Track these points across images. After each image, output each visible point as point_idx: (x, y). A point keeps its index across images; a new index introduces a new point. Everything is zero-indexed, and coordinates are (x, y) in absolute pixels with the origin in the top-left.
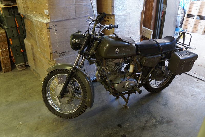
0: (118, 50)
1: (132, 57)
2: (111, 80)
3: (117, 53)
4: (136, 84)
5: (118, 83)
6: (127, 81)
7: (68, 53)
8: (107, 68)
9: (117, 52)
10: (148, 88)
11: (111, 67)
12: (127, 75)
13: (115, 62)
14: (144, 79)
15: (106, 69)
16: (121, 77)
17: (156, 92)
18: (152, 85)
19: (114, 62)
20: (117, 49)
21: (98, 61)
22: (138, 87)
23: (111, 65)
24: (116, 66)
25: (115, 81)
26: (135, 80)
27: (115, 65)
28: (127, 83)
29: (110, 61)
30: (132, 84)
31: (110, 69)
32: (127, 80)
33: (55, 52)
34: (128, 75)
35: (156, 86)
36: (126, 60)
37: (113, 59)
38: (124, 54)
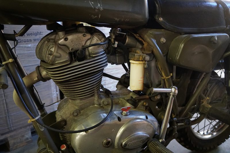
1: (137, 36)
2: (65, 117)
4: (154, 131)
5: (86, 130)
6: (119, 119)
8: (44, 73)
10: (189, 139)
11: (53, 64)
12: (121, 100)
13: (67, 43)
14: (181, 112)
16: (102, 107)
17: (208, 148)
18: (195, 131)
19: (66, 46)
22: (162, 143)
23: (49, 53)
25: (75, 121)
26: (151, 118)
27: (66, 56)
28: (121, 130)
29: (49, 40)
30: (141, 133)
32: (123, 118)
34: (128, 101)
35: (205, 133)
36: (113, 42)
37: (61, 34)
38: (99, 5)
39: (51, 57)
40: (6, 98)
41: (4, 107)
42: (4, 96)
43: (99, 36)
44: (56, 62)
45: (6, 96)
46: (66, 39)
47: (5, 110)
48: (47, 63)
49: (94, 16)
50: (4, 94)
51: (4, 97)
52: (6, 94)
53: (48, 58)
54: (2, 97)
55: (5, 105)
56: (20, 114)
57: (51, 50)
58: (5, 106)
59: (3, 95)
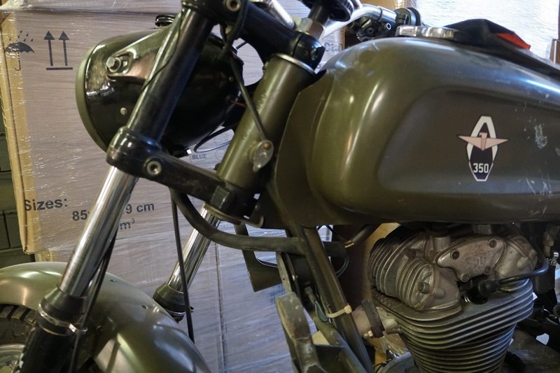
0: (493, 143)
3: (480, 167)
7: (145, 216)
8: (389, 322)
9: (482, 155)
11: (425, 311)
13: (457, 263)
15: (378, 329)
19: (451, 268)
20: (485, 129)
21: (301, 250)
23: (423, 288)
24: (462, 302)
27: (455, 294)
29: (412, 254)
31: (412, 330)
33: (59, 203)
36: (549, 254)
37: (441, 242)
38: (545, 186)
39: (426, 296)
40: (225, 330)
41: (219, 352)
42: (222, 327)
43: (523, 245)
44: (434, 308)
45: (224, 327)
46: (456, 255)
47: (219, 359)
48: (413, 308)
49: (535, 211)
50: (222, 323)
51: (220, 328)
52: (224, 323)
53: (418, 298)
54: (217, 329)
55: (222, 347)
56: (247, 367)
57: (426, 281)
58: (222, 349)
59: (220, 325)
